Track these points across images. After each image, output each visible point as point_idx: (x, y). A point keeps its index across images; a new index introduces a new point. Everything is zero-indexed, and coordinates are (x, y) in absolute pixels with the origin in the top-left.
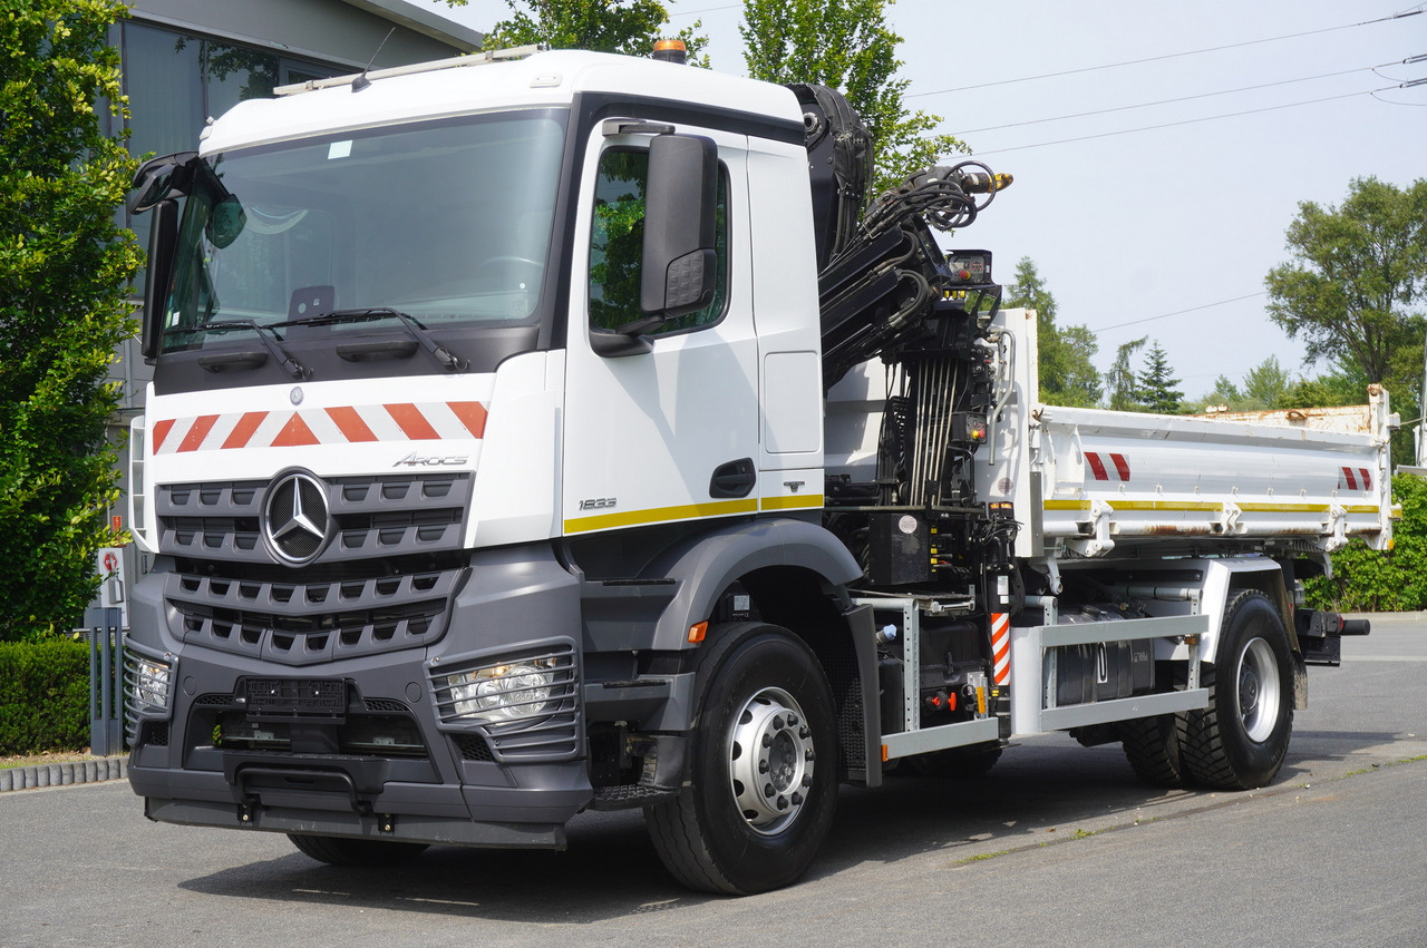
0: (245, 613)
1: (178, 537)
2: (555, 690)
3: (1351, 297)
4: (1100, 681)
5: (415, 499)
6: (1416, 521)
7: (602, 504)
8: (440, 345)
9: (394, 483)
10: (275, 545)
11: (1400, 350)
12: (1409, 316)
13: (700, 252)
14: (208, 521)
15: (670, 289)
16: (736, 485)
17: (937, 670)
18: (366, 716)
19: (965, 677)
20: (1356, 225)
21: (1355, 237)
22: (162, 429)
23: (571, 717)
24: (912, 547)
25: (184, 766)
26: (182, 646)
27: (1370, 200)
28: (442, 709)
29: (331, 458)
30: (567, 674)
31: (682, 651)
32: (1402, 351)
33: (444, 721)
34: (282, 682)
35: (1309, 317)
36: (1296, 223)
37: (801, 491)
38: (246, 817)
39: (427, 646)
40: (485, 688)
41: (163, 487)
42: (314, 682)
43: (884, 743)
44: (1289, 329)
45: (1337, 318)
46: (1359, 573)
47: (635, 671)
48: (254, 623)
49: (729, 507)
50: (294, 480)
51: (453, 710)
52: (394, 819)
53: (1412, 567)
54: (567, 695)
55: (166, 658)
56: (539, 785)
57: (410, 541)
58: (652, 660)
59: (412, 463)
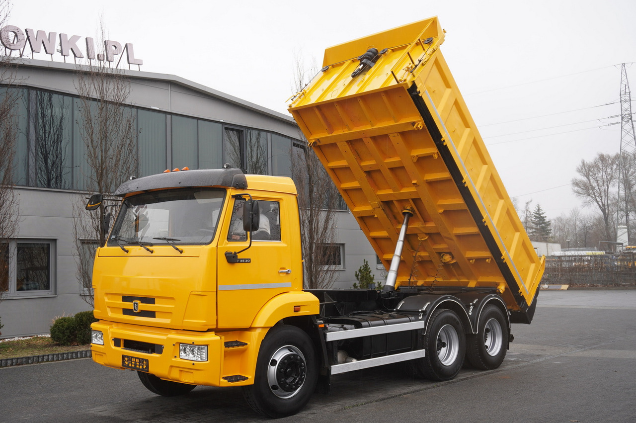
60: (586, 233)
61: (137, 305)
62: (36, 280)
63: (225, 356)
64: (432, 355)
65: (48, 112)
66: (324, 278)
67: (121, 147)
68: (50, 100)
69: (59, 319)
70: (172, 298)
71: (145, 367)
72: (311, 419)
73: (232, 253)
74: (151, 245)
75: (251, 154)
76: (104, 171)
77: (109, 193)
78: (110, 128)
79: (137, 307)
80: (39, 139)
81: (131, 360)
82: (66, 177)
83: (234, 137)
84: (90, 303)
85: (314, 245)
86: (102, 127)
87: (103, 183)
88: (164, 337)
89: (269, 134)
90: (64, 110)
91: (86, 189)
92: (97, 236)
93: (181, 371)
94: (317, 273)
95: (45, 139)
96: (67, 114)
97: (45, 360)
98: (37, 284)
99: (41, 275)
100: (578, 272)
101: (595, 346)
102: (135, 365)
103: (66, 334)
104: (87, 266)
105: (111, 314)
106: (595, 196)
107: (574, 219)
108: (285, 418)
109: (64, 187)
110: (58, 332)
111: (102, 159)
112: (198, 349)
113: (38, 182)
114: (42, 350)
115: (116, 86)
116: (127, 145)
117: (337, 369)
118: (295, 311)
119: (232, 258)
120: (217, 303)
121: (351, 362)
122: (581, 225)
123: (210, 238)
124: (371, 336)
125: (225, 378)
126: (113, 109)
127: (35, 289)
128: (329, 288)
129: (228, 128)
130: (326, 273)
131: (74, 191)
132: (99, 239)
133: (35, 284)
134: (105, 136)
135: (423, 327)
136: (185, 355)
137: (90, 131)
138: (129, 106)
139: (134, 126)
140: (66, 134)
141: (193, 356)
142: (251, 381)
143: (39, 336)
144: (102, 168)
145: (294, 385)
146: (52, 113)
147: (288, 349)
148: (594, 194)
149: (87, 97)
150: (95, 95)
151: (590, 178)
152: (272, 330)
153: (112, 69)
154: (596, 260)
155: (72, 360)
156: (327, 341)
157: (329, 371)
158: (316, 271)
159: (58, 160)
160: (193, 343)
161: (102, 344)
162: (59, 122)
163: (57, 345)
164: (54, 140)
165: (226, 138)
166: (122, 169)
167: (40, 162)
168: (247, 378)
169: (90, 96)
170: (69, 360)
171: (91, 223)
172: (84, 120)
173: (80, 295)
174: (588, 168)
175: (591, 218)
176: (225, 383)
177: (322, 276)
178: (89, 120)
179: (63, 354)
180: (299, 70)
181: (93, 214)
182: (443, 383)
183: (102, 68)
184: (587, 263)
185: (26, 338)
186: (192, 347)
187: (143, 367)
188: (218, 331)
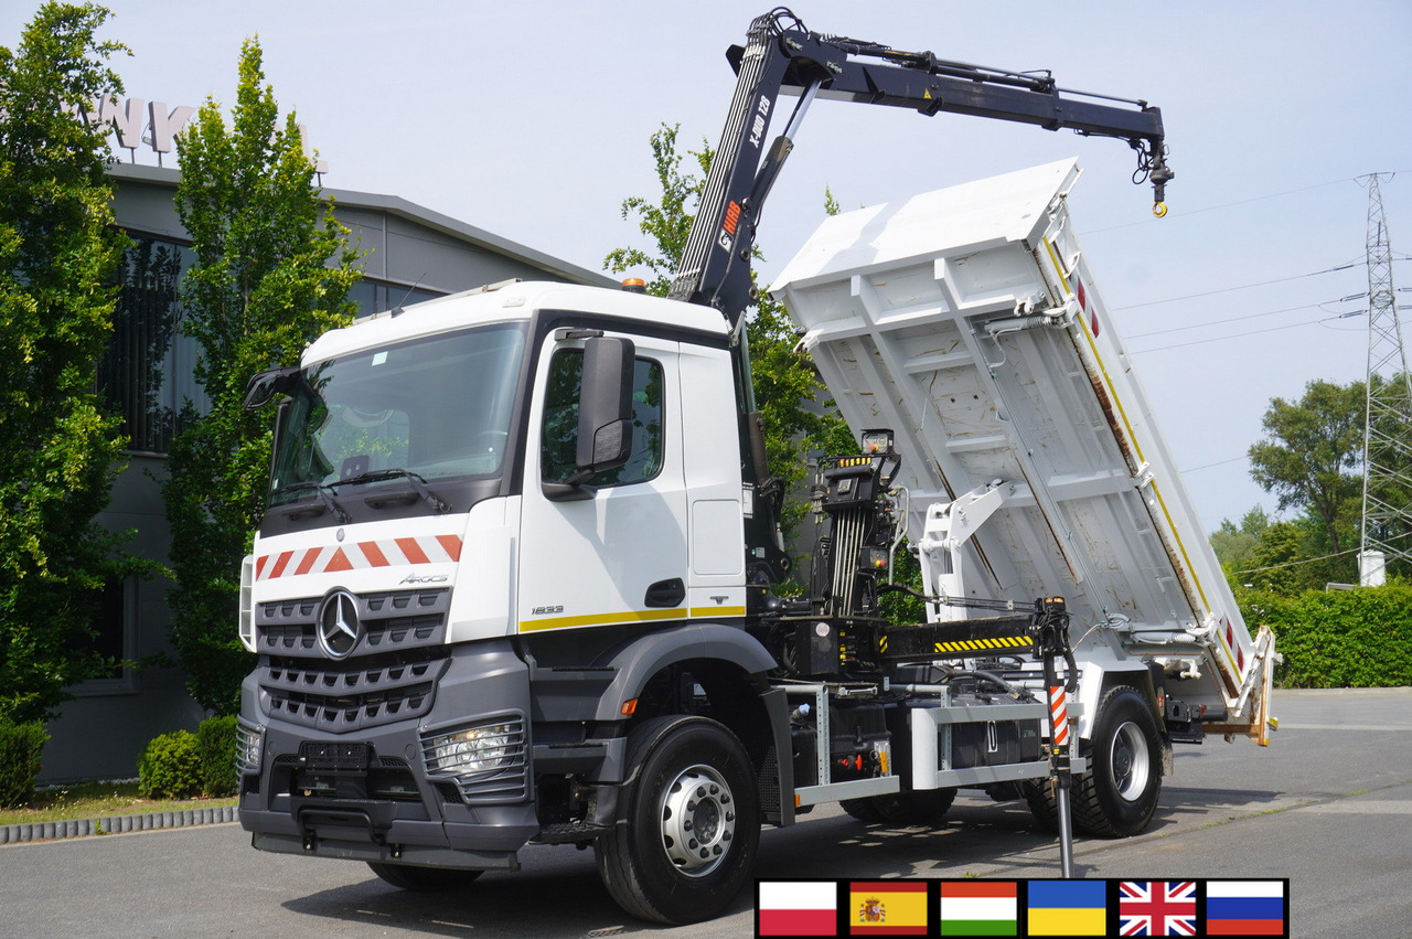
0: (309, 695)
1: (269, 641)
2: (508, 749)
3: (1310, 462)
4: (990, 750)
5: (414, 607)
6: (1339, 623)
7: (551, 610)
8: (432, 494)
9: (400, 596)
10: (325, 642)
11: (1346, 501)
12: (1352, 476)
13: (620, 422)
14: (287, 629)
15: (597, 449)
16: (668, 598)
17: (848, 740)
18: (383, 770)
19: (873, 744)
20: (1310, 414)
21: (1310, 423)
22: (262, 562)
23: (521, 770)
24: (826, 647)
25: (269, 808)
26: (269, 719)
27: (1321, 396)
28: (429, 764)
29: (362, 579)
30: (518, 737)
31: (617, 721)
32: (1349, 501)
33: (430, 773)
34: (328, 745)
35: (1279, 478)
36: (1269, 413)
37: (725, 604)
38: (309, 847)
39: (420, 717)
40: (463, 747)
41: (261, 604)
42: (347, 745)
43: (796, 793)
44: (1266, 486)
45: (1300, 478)
46: (1298, 660)
47: (584, 735)
48: (313, 701)
49: (661, 614)
50: (337, 597)
51: (437, 765)
52: (401, 848)
53: (1337, 657)
54: (518, 753)
55: (258, 728)
56: (499, 822)
57: (410, 640)
58: (597, 728)
59: (411, 581)
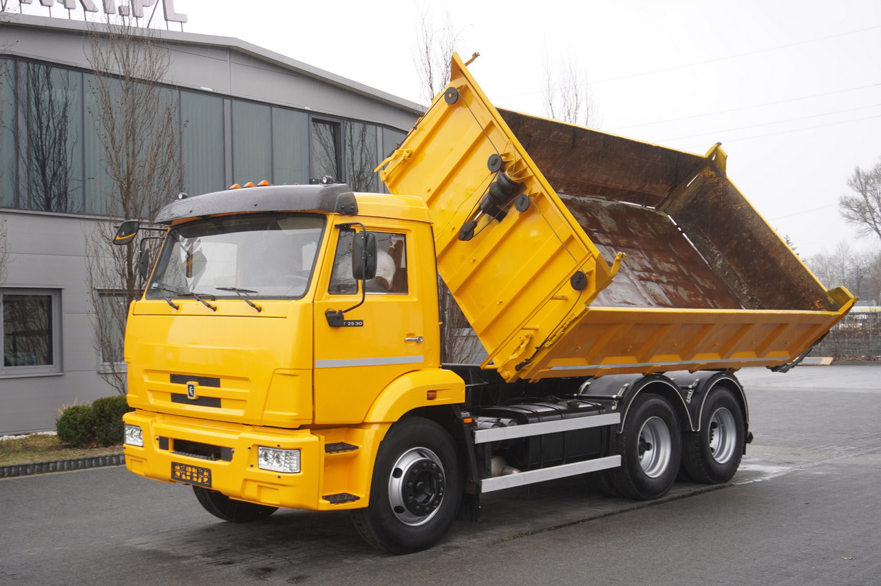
60: (859, 279)
61: (193, 388)
62: (31, 350)
63: (325, 466)
64: (631, 462)
65: (45, 96)
66: (463, 348)
67: (158, 149)
68: (48, 77)
69: (69, 409)
70: (246, 379)
71: (206, 480)
72: (452, 555)
73: (335, 312)
74: (214, 298)
75: (353, 159)
76: (132, 186)
77: (139, 218)
78: (140, 120)
79: (193, 391)
80: (33, 136)
81: (185, 470)
82: (74, 195)
83: (326, 132)
84: (114, 384)
85: (448, 297)
86: (128, 118)
87: (130, 205)
88: (235, 437)
89: (379, 129)
90: (69, 92)
91: (105, 213)
92: (123, 285)
93: (260, 487)
94: (453, 339)
95: (41, 137)
96: (74, 98)
97: (51, 469)
98: (34, 357)
99: (39, 343)
100: (848, 338)
101: (875, 449)
102: (192, 477)
103: (80, 431)
104: (108, 329)
105: (153, 402)
106: (875, 222)
107: (841, 258)
108: (414, 555)
109: (72, 210)
110: (68, 428)
111: (128, 168)
112: (286, 455)
113: (32, 203)
114: (46, 454)
115: (148, 56)
116: (166, 145)
117: (490, 485)
118: (429, 399)
119: (336, 320)
120: (313, 387)
121: (511, 474)
122: (851, 267)
123: (302, 289)
124: (541, 436)
125: (326, 498)
126: (144, 91)
127: (31, 363)
128: (471, 361)
129: (318, 119)
130: (466, 340)
131: (87, 217)
132: (126, 288)
133: (30, 355)
134: (132, 132)
135: (618, 421)
136: (266, 463)
137: (109, 124)
138: (169, 86)
139: (175, 118)
140: (72, 129)
141: (278, 465)
142: (363, 502)
143: (39, 434)
144: (128, 180)
145: (428, 506)
146: (50, 96)
147: (419, 453)
148: (873, 219)
149: (104, 73)
150: (117, 69)
151: (868, 194)
152: (394, 426)
153: (142, 29)
154: (875, 320)
155: (91, 469)
156: (476, 442)
157: (479, 487)
158: (451, 336)
159: (60, 169)
160: (279, 446)
161: (141, 444)
162: (62, 110)
163: (66, 447)
164: (55, 138)
165: (314, 135)
166: (159, 182)
167: (35, 172)
168: (358, 498)
169: (109, 71)
170: (87, 470)
171: (113, 265)
172: (101, 108)
173: (99, 373)
174: (864, 179)
175: (868, 255)
176: (325, 505)
177: (460, 344)
178: (108, 108)
179: (78, 460)
180: (424, 31)
181: (116, 252)
182: (648, 502)
183: (126, 28)
184: (861, 324)
185: (19, 437)
186: (276, 451)
187: (202, 480)
188: (315, 428)
